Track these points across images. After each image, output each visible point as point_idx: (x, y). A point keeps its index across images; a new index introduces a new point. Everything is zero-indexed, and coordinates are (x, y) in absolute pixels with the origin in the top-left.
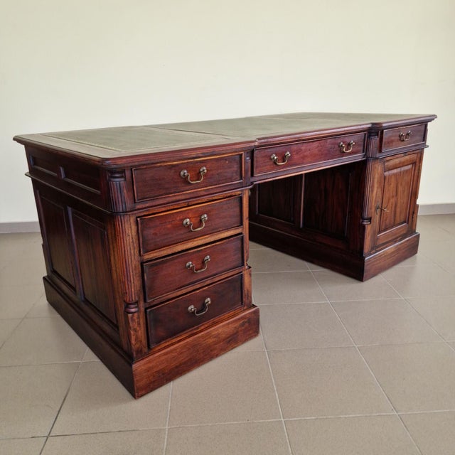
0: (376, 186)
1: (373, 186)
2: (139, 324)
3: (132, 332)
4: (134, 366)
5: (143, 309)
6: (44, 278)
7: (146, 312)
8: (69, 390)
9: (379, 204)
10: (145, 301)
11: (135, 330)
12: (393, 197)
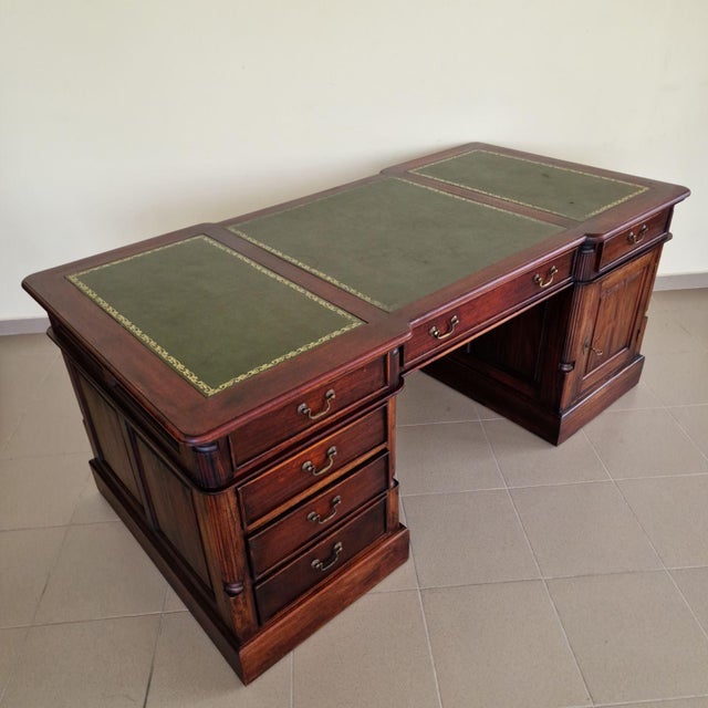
0: (585, 318)
1: (581, 319)
2: (245, 604)
3: (236, 616)
4: (241, 653)
5: (249, 587)
6: (90, 462)
7: (253, 589)
8: (152, 668)
9: (588, 340)
10: (252, 577)
11: (240, 613)
12: (610, 321)
